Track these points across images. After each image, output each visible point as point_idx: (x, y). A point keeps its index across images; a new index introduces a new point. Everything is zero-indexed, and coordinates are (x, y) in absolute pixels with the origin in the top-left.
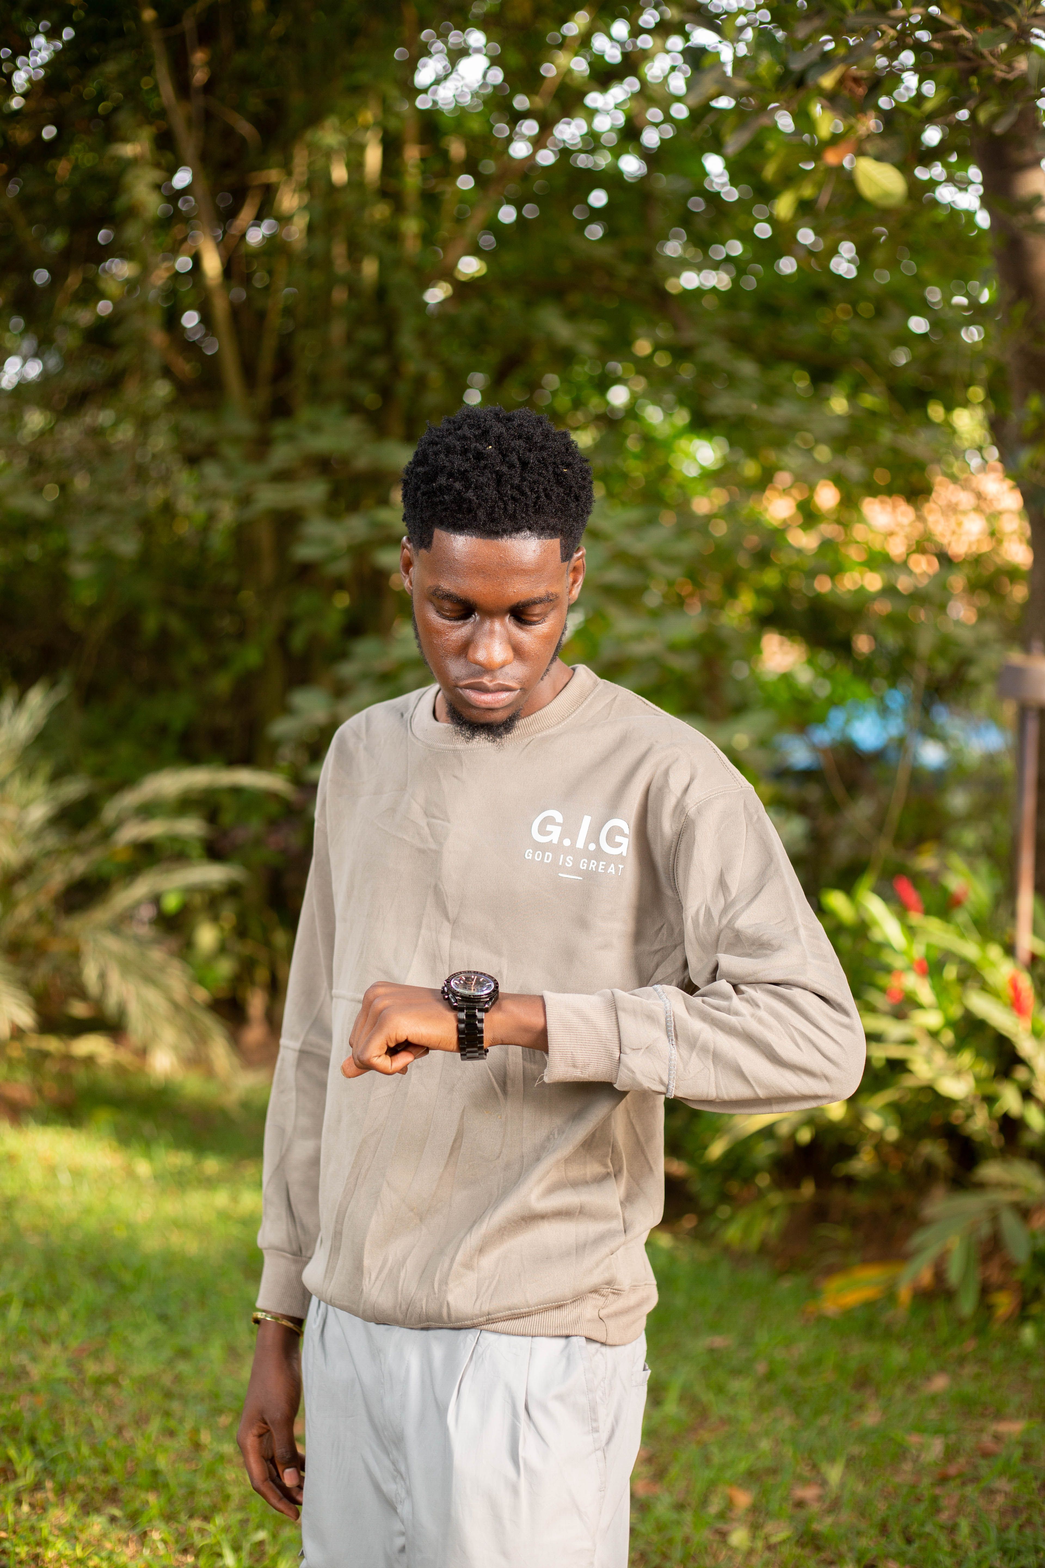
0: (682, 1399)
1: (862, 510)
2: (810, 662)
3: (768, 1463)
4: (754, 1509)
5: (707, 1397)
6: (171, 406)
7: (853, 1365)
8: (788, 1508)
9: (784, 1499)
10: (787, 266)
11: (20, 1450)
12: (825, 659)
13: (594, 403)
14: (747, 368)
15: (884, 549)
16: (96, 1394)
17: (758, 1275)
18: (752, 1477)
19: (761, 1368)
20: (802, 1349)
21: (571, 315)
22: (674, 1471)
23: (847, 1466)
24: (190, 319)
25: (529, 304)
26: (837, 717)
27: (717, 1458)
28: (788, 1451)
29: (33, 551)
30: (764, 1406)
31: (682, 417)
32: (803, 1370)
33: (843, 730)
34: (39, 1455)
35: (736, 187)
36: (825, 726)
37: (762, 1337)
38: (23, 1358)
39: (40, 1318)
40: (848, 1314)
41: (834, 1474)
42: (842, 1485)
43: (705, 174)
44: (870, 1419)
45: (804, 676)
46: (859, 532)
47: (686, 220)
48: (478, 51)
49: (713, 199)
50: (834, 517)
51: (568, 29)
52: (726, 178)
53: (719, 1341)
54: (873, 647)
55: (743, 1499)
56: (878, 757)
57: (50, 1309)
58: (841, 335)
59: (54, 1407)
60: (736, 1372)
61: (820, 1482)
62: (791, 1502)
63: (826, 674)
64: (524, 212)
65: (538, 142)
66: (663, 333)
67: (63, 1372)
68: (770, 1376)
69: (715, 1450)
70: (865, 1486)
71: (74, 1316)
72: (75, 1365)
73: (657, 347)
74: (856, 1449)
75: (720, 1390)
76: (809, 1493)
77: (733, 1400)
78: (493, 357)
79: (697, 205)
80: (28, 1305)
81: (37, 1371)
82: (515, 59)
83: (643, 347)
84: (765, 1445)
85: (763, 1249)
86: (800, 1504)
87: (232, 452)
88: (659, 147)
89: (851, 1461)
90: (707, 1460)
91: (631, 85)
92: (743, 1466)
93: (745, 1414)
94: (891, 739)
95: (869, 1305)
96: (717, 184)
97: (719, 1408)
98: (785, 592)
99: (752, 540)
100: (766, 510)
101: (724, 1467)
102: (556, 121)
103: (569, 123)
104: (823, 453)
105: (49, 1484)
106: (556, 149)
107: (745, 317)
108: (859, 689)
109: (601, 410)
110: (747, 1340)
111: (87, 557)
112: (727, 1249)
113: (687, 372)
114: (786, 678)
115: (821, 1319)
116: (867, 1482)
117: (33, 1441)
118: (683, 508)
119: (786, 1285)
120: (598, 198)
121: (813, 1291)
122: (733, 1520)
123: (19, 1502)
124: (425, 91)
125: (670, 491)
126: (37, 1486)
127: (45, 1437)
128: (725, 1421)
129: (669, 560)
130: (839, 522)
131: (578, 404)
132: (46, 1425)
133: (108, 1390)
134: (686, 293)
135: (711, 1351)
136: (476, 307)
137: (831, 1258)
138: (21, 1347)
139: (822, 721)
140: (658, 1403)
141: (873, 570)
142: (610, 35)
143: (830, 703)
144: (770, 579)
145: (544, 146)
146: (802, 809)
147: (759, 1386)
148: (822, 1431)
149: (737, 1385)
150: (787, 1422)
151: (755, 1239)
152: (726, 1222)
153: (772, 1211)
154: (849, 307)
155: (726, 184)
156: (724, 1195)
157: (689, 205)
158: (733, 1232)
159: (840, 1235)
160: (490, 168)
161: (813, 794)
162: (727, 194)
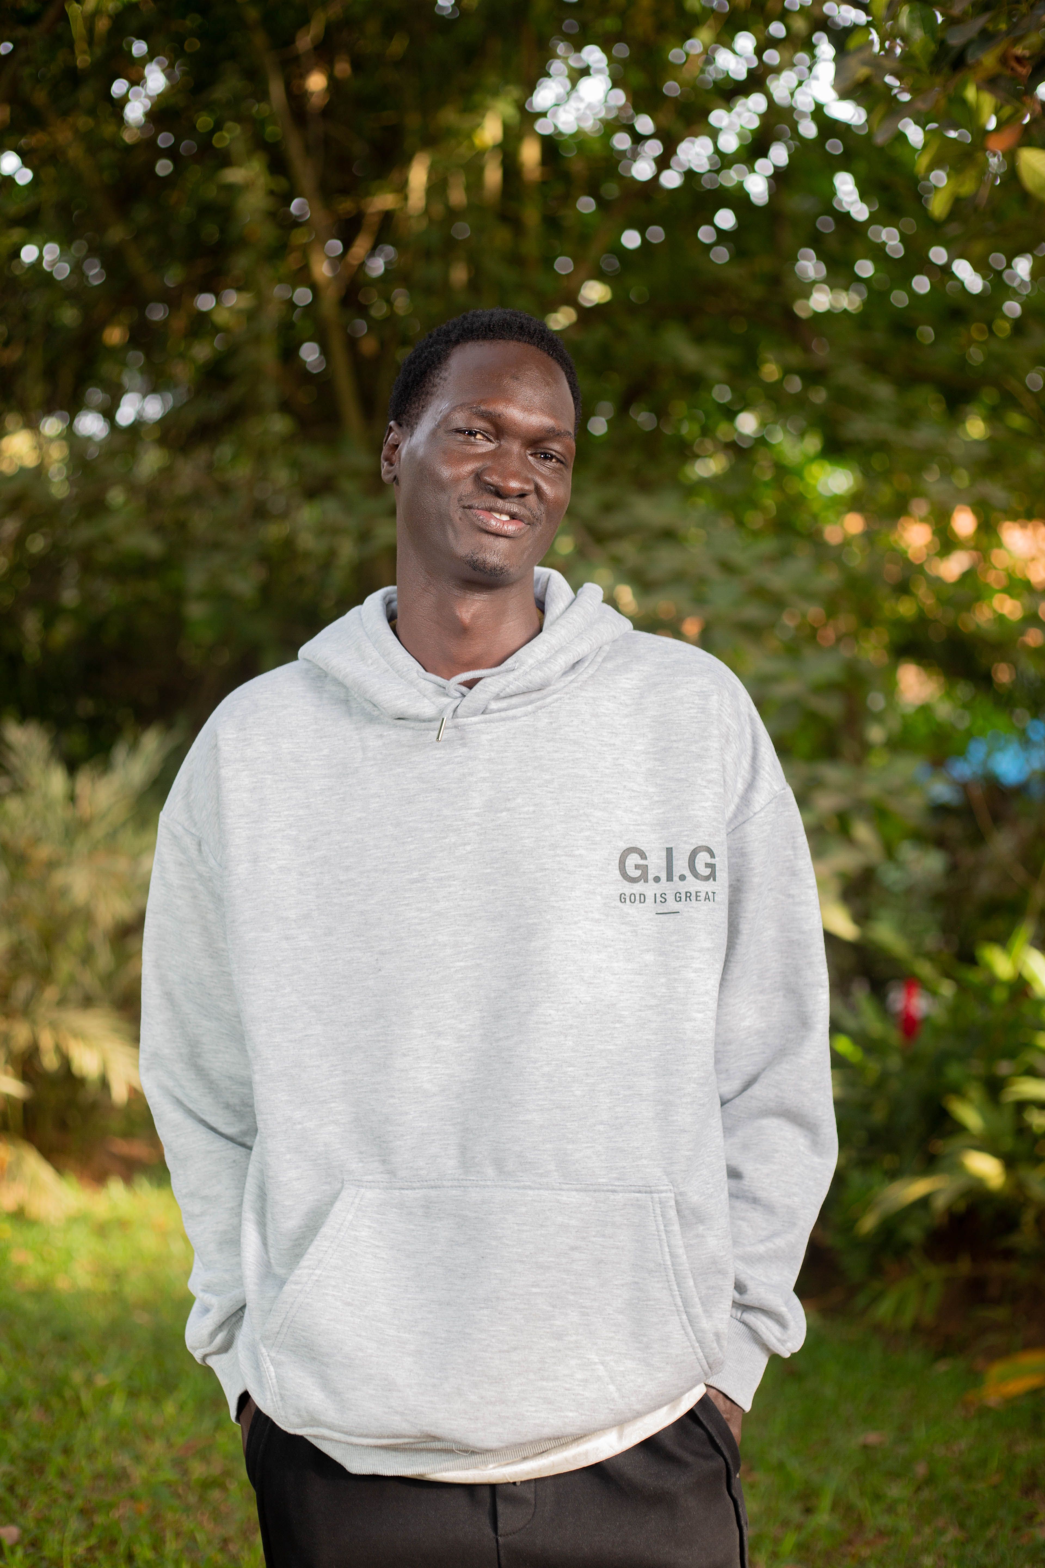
0: (834, 1507)
1: (1000, 536)
2: (949, 694)
5: (862, 1504)
6: (288, 440)
7: (1021, 1467)
10: (922, 284)
12: (964, 690)
13: (722, 430)
14: (883, 391)
15: (1025, 576)
16: (202, 1499)
17: (914, 1358)
19: (921, 1470)
20: (963, 1445)
21: (699, 339)
24: (310, 353)
25: (654, 328)
26: (977, 751)
30: (924, 1516)
31: (813, 443)
32: (967, 1473)
33: (985, 763)
35: (866, 204)
36: (965, 759)
37: (920, 1433)
38: (124, 1460)
39: (144, 1411)
40: (1011, 1403)
43: (833, 192)
44: (1041, 1529)
45: (944, 710)
46: (999, 558)
47: (816, 241)
48: (599, 71)
49: (844, 219)
50: (972, 544)
51: (692, 46)
52: (856, 196)
53: (872, 1438)
54: (1014, 678)
56: (1021, 790)
57: (157, 1401)
58: (976, 356)
59: (156, 1518)
60: (894, 1475)
63: (966, 706)
64: (647, 236)
65: (663, 163)
66: (795, 357)
67: (168, 1474)
68: (930, 1480)
71: (181, 1407)
72: (180, 1464)
73: (787, 371)
75: (877, 1497)
77: (891, 1509)
78: (616, 383)
79: (827, 225)
80: (133, 1394)
81: (139, 1473)
82: (637, 78)
83: (771, 371)
85: (916, 1328)
87: (349, 486)
88: (789, 165)
91: (756, 103)
93: (905, 1525)
94: (1034, 773)
95: (1034, 1393)
96: (847, 202)
97: (875, 1518)
98: (922, 620)
99: (892, 571)
100: (901, 537)
102: (680, 140)
103: (693, 142)
104: (962, 479)
106: (681, 171)
107: (880, 338)
108: (1000, 721)
109: (730, 438)
110: (904, 1432)
111: (202, 596)
112: (877, 1328)
113: (819, 396)
114: (925, 709)
115: (984, 1412)
118: (815, 538)
119: (942, 1367)
120: (726, 219)
121: (975, 1378)
124: (543, 114)
125: (802, 520)
127: (143, 1553)
128: (883, 1533)
129: (808, 595)
130: (976, 548)
131: (706, 431)
132: (146, 1539)
133: (215, 1494)
134: (817, 316)
135: (865, 1447)
136: (599, 333)
137: (992, 1339)
138: (124, 1444)
139: (961, 753)
140: (808, 1511)
141: (1012, 596)
142: (734, 52)
143: (969, 735)
144: (906, 609)
145: (668, 167)
146: (940, 842)
147: (919, 1489)
148: (990, 1545)
149: (895, 1491)
150: (952, 1533)
151: (907, 1319)
152: (876, 1298)
153: (926, 1286)
154: (985, 327)
155: (856, 202)
156: (875, 1270)
157: (818, 225)
158: (884, 1309)
159: (1000, 1314)
160: (611, 190)
161: (954, 829)
162: (857, 212)
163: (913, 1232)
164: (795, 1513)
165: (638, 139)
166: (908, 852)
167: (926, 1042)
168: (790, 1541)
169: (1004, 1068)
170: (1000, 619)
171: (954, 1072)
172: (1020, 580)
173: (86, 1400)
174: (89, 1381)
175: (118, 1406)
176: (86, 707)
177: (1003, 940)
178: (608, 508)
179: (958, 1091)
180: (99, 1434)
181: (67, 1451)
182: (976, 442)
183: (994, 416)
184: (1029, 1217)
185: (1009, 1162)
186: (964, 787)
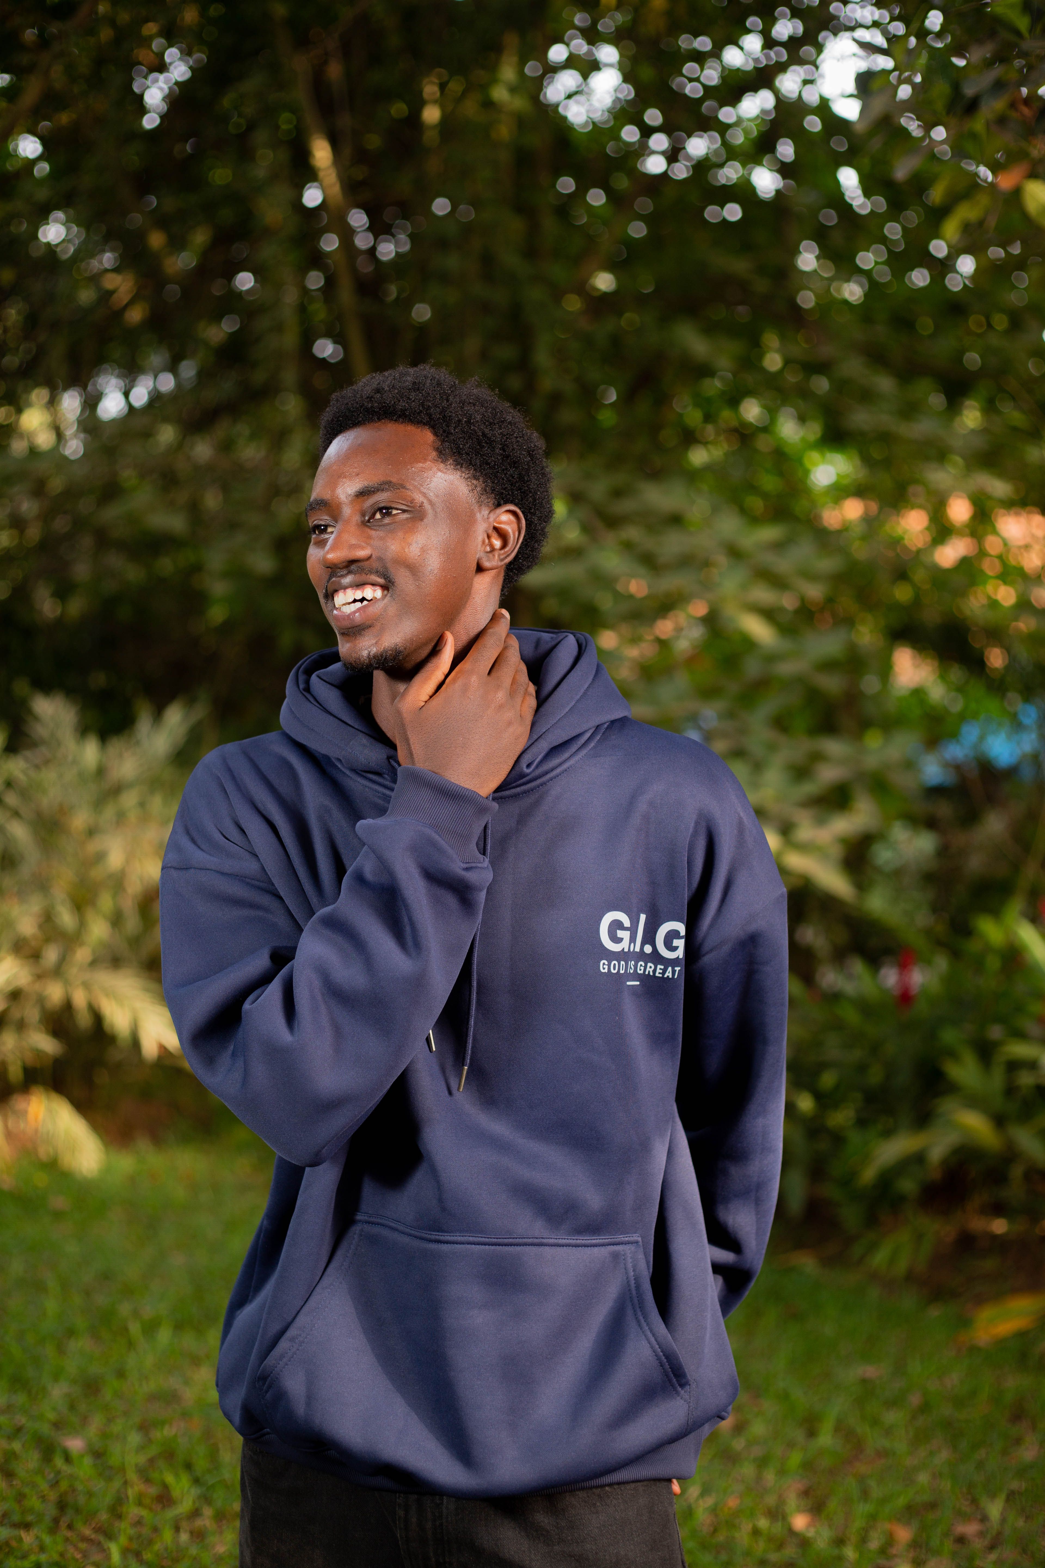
0: (836, 1430)
1: (995, 523)
2: (943, 677)
3: (926, 1497)
4: (914, 1544)
5: (862, 1429)
7: (1008, 1397)
8: (949, 1546)
9: (946, 1535)
10: (921, 277)
11: (177, 1475)
12: (956, 673)
13: (727, 417)
14: (885, 383)
15: (1018, 563)
17: (908, 1301)
18: (911, 1512)
19: (915, 1400)
20: (955, 1379)
22: (833, 1505)
23: (1008, 1500)
25: (664, 320)
26: (970, 733)
27: (876, 1492)
28: (946, 1485)
29: (166, 565)
30: (920, 1438)
31: (814, 430)
32: (959, 1402)
33: (978, 745)
34: (196, 1481)
35: (869, 199)
36: (958, 741)
37: (915, 1367)
38: (173, 1382)
40: (1001, 1344)
41: (995, 1509)
42: (1003, 1520)
43: (837, 185)
44: (1028, 1453)
45: (937, 692)
46: (992, 544)
47: (820, 235)
48: (610, 65)
49: (846, 211)
50: (967, 529)
51: (700, 43)
52: (859, 190)
53: (870, 1371)
54: (1007, 662)
55: (904, 1534)
56: (1011, 772)
60: (893, 1403)
61: (979, 1517)
62: (952, 1538)
63: (960, 689)
64: (656, 228)
65: (672, 156)
66: (794, 347)
68: (925, 1408)
69: (872, 1483)
70: (1025, 1522)
73: (788, 362)
74: (1015, 1485)
75: (875, 1422)
76: (970, 1529)
77: (888, 1432)
78: (626, 371)
79: (830, 217)
80: (179, 1327)
81: (189, 1395)
82: (647, 73)
83: (773, 361)
84: (923, 1478)
85: (910, 1277)
86: (961, 1540)
88: (796, 160)
89: (1011, 1497)
90: (865, 1494)
91: (764, 99)
92: (902, 1501)
93: (901, 1446)
94: (1024, 756)
95: (1021, 1335)
96: (849, 197)
97: (874, 1440)
98: (916, 607)
99: (890, 557)
100: (900, 525)
101: (884, 1501)
102: (688, 135)
103: (702, 137)
104: (957, 467)
105: (208, 1512)
106: (688, 164)
107: (882, 331)
108: (992, 705)
109: (734, 423)
110: (900, 1368)
111: (222, 575)
112: (874, 1275)
113: (821, 387)
114: (918, 693)
115: (974, 1350)
116: (1028, 1518)
117: (188, 1466)
118: (813, 523)
119: (935, 1312)
120: (733, 212)
121: (964, 1322)
122: (895, 1556)
123: (177, 1529)
124: (555, 107)
125: (800, 506)
126: (196, 1513)
127: (201, 1464)
128: (882, 1454)
130: (972, 535)
131: (709, 418)
132: (202, 1451)
135: (864, 1381)
136: (608, 324)
137: (981, 1287)
138: (172, 1370)
139: (954, 735)
140: (812, 1433)
141: (1005, 583)
142: (741, 48)
143: (963, 718)
144: (902, 594)
145: (676, 160)
146: (931, 823)
147: (914, 1417)
148: (980, 1465)
149: (892, 1417)
150: (944, 1455)
151: (902, 1266)
152: (873, 1247)
153: (919, 1237)
154: (983, 319)
155: (859, 196)
156: (872, 1220)
157: (821, 219)
158: (879, 1258)
159: (989, 1264)
160: (622, 182)
161: (944, 809)
162: (859, 206)
163: (908, 1186)
164: (799, 1435)
165: (647, 131)
166: (900, 834)
167: (921, 1008)
168: (795, 1459)
169: (995, 1032)
170: (994, 604)
171: (949, 1036)
172: (1015, 568)
173: (135, 1328)
174: (136, 1313)
175: (164, 1335)
176: (99, 679)
177: (996, 912)
178: (618, 493)
179: (952, 1054)
180: (149, 1360)
181: (121, 1374)
182: (973, 431)
183: (990, 408)
184: (1017, 1172)
185: (999, 1121)
186: (957, 768)
